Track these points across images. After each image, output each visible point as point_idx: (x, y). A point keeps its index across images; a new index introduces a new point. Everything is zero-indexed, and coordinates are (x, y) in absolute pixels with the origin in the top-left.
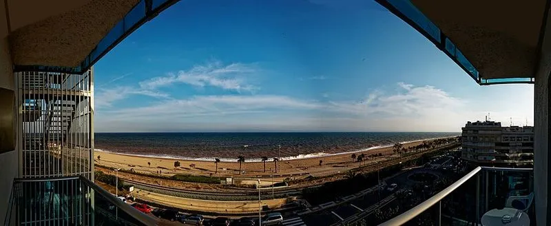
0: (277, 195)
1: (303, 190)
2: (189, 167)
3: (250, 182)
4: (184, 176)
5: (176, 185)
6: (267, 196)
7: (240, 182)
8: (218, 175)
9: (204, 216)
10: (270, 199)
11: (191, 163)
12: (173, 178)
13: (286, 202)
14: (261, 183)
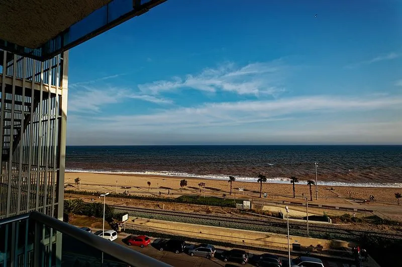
0: (315, 233)
1: (361, 235)
2: (198, 187)
3: (274, 209)
4: (191, 197)
5: (182, 208)
6: (299, 231)
7: (260, 207)
8: (233, 196)
9: (216, 247)
10: (303, 235)
11: (200, 181)
12: (179, 200)
13: (331, 246)
14: (290, 212)
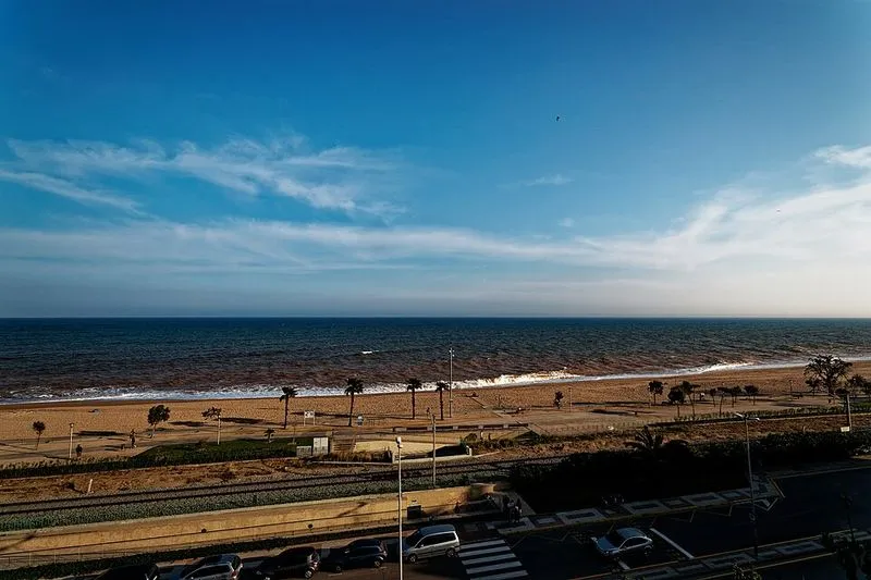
0: (447, 478)
1: (511, 468)
2: (201, 419)
3: (375, 446)
4: (181, 447)
5: (150, 480)
6: (420, 481)
7: (349, 444)
8: (290, 432)
9: (242, 556)
10: (426, 487)
11: (207, 407)
12: (144, 461)
13: (469, 496)
14: (405, 448)
